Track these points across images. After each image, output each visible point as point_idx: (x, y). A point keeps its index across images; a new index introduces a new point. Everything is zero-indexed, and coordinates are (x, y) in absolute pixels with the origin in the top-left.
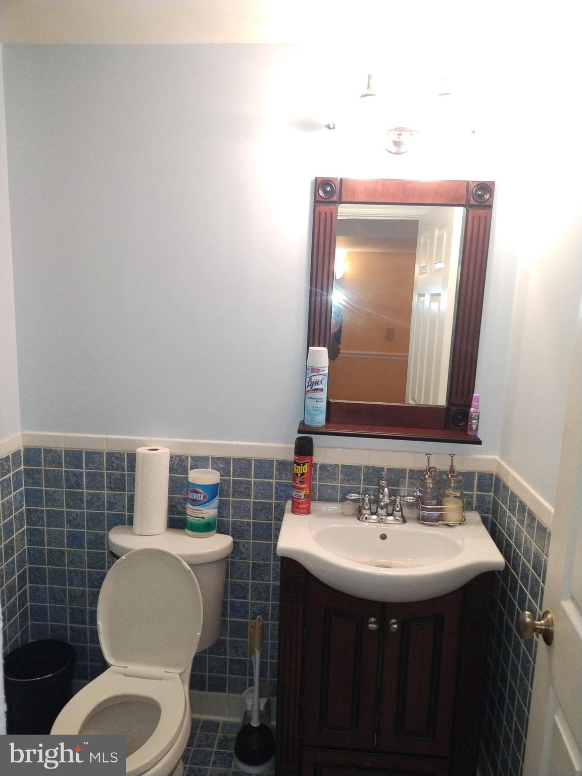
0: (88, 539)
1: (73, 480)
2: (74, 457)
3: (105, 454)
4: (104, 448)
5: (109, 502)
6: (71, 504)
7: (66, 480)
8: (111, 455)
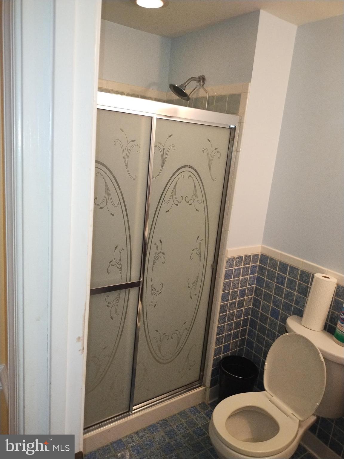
0: (281, 316)
1: (281, 280)
2: (284, 267)
3: (300, 271)
4: (301, 267)
5: (296, 300)
6: (277, 293)
7: (277, 278)
8: (303, 272)
